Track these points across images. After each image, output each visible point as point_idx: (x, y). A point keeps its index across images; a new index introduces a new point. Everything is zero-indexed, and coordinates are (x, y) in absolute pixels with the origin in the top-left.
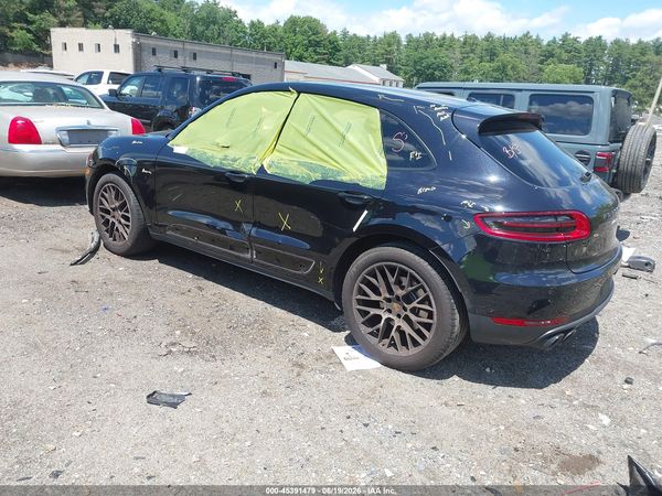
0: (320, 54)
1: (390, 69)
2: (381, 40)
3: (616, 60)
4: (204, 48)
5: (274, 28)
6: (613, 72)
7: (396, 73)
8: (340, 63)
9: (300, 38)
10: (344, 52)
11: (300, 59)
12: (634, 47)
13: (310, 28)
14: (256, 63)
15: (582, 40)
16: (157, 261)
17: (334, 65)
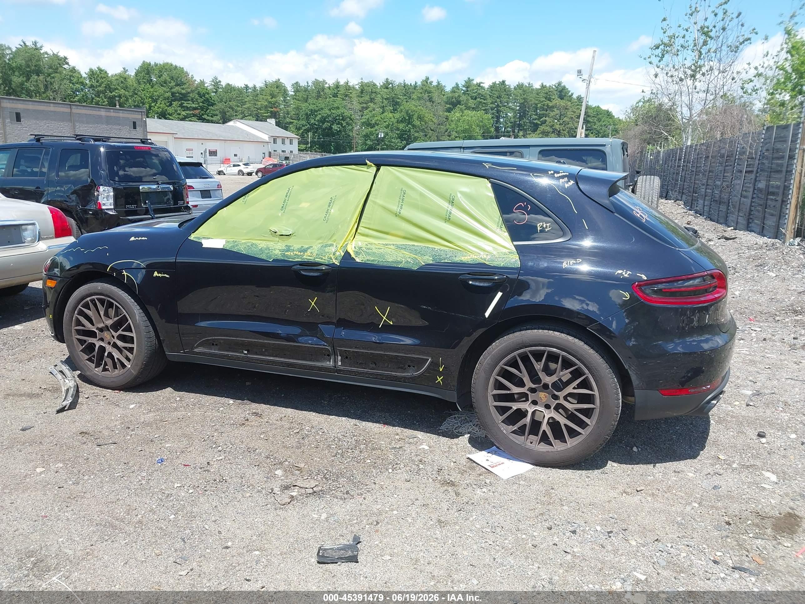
0: (187, 109)
1: (278, 124)
2: (262, 90)
3: (522, 106)
4: (30, 106)
5: (123, 78)
6: (521, 118)
7: (286, 128)
8: (215, 118)
9: (161, 90)
10: (220, 106)
11: (163, 115)
12: (538, 92)
13: (172, 78)
14: (108, 123)
15: (486, 85)
16: (169, 389)
17: (208, 121)
